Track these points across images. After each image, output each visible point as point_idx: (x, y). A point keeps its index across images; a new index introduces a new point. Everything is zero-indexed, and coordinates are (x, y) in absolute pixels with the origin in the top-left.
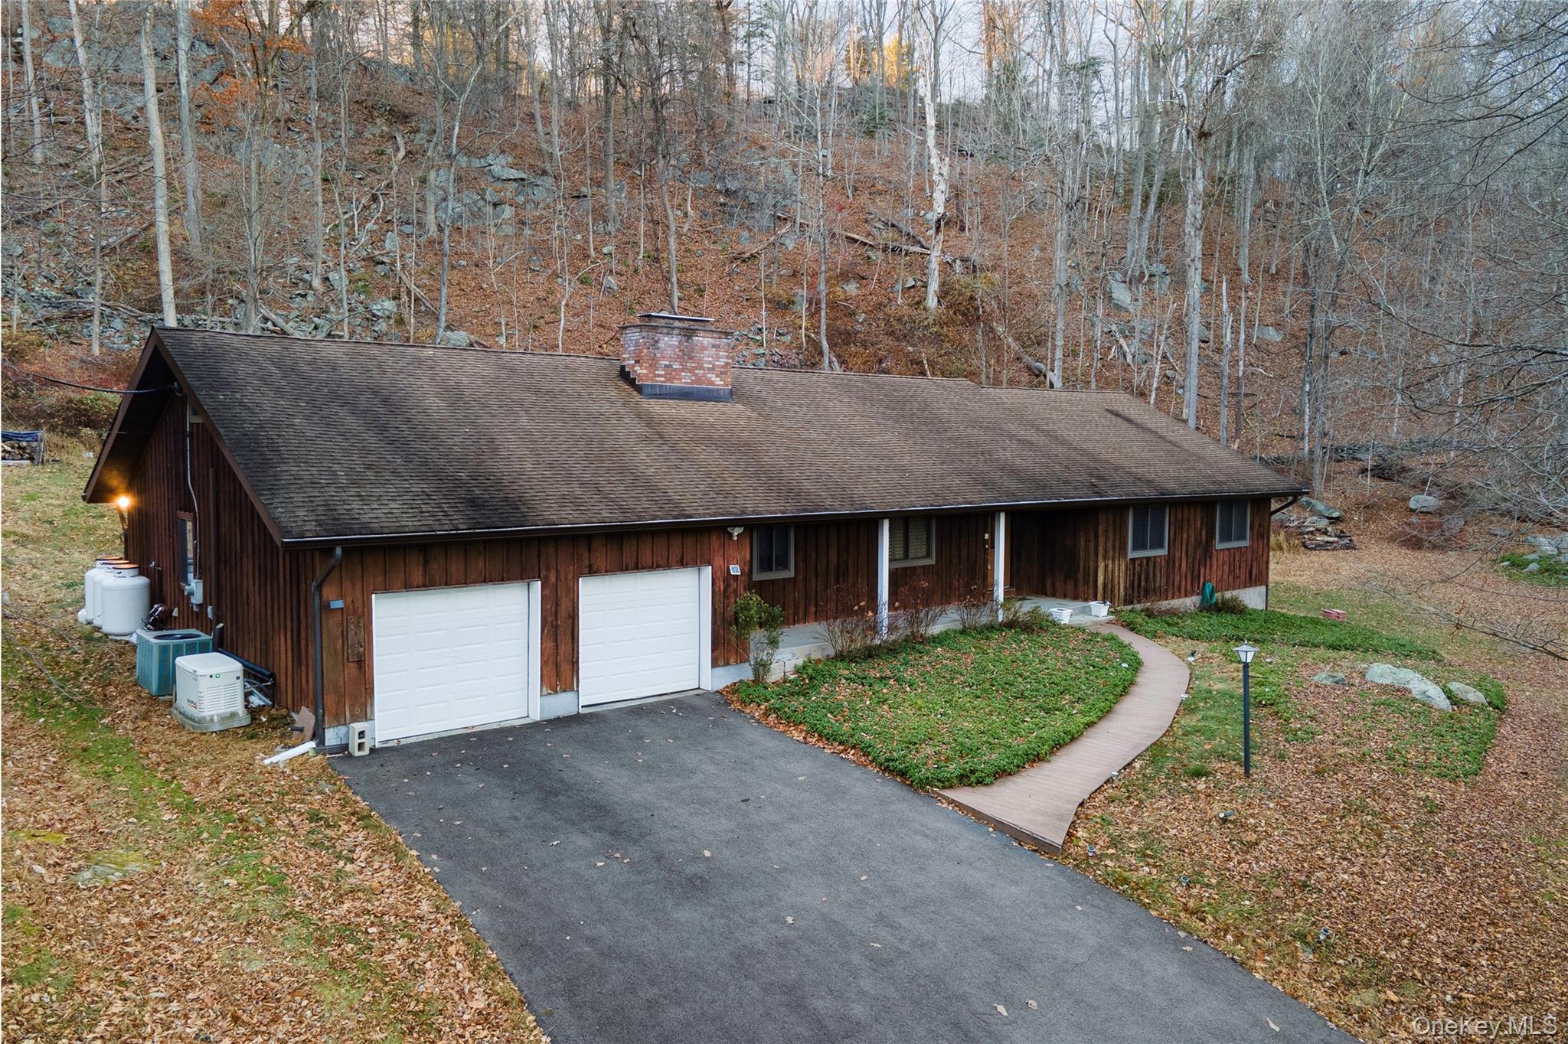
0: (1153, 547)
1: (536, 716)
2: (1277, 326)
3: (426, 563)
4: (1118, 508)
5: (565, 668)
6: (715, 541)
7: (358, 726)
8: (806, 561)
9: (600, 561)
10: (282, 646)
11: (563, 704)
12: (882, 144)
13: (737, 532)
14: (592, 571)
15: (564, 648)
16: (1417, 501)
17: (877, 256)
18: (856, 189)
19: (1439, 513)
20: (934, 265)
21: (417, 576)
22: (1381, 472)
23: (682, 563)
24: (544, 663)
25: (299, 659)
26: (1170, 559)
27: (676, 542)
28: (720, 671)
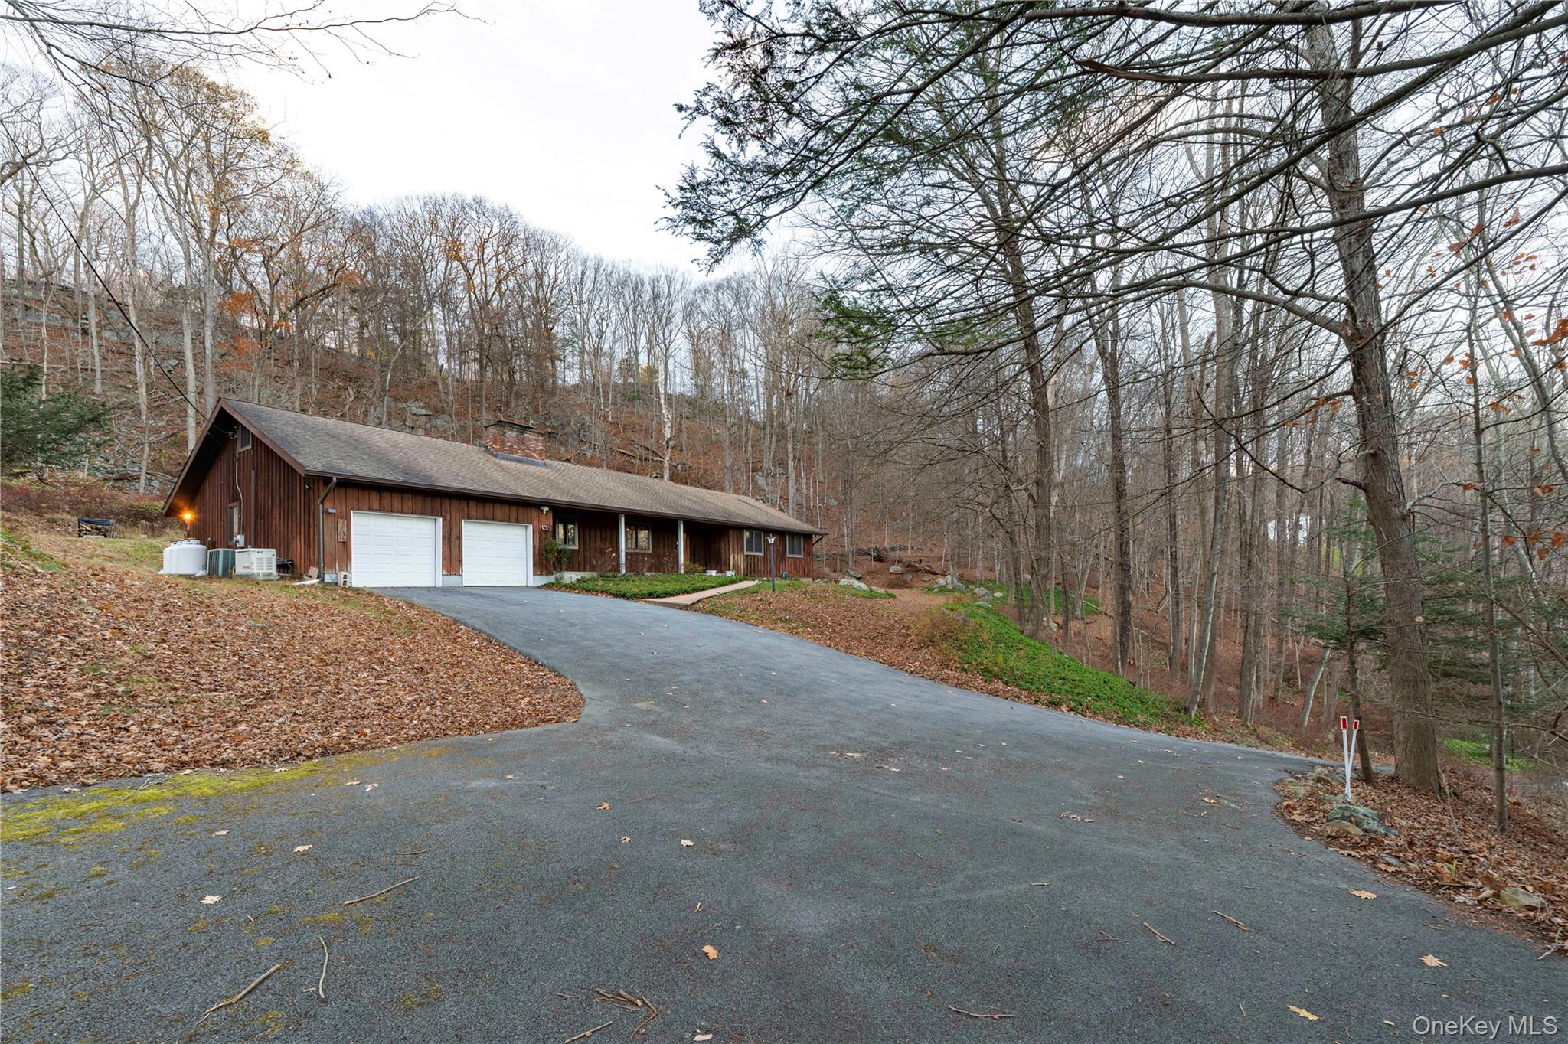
0: (757, 551)
1: (439, 584)
2: (836, 499)
3: (380, 499)
4: (740, 528)
5: (455, 563)
6: (534, 513)
7: (344, 573)
8: (584, 542)
9: (473, 514)
10: (299, 546)
11: (453, 581)
12: (639, 408)
13: (546, 509)
14: (469, 517)
15: (455, 552)
16: (894, 568)
17: (636, 462)
18: (624, 429)
19: (902, 574)
20: (666, 465)
21: (376, 505)
22: (879, 559)
23: (517, 521)
24: (444, 559)
25: (308, 545)
26: (765, 557)
27: (514, 509)
28: (537, 577)
